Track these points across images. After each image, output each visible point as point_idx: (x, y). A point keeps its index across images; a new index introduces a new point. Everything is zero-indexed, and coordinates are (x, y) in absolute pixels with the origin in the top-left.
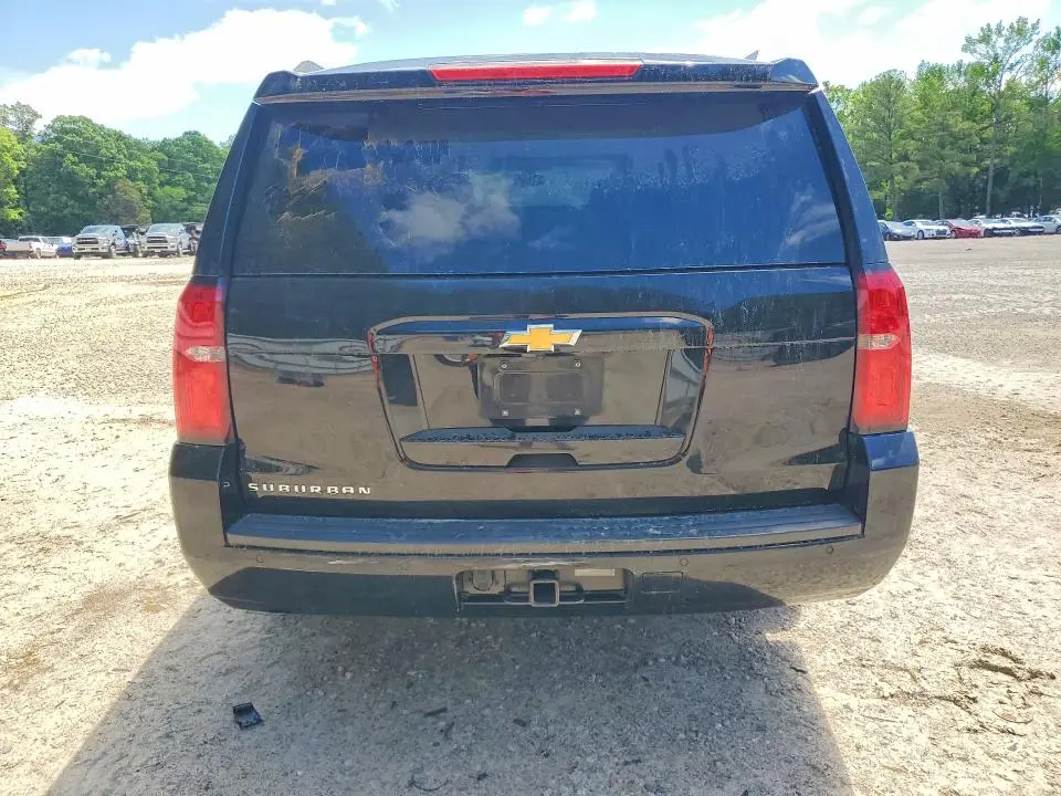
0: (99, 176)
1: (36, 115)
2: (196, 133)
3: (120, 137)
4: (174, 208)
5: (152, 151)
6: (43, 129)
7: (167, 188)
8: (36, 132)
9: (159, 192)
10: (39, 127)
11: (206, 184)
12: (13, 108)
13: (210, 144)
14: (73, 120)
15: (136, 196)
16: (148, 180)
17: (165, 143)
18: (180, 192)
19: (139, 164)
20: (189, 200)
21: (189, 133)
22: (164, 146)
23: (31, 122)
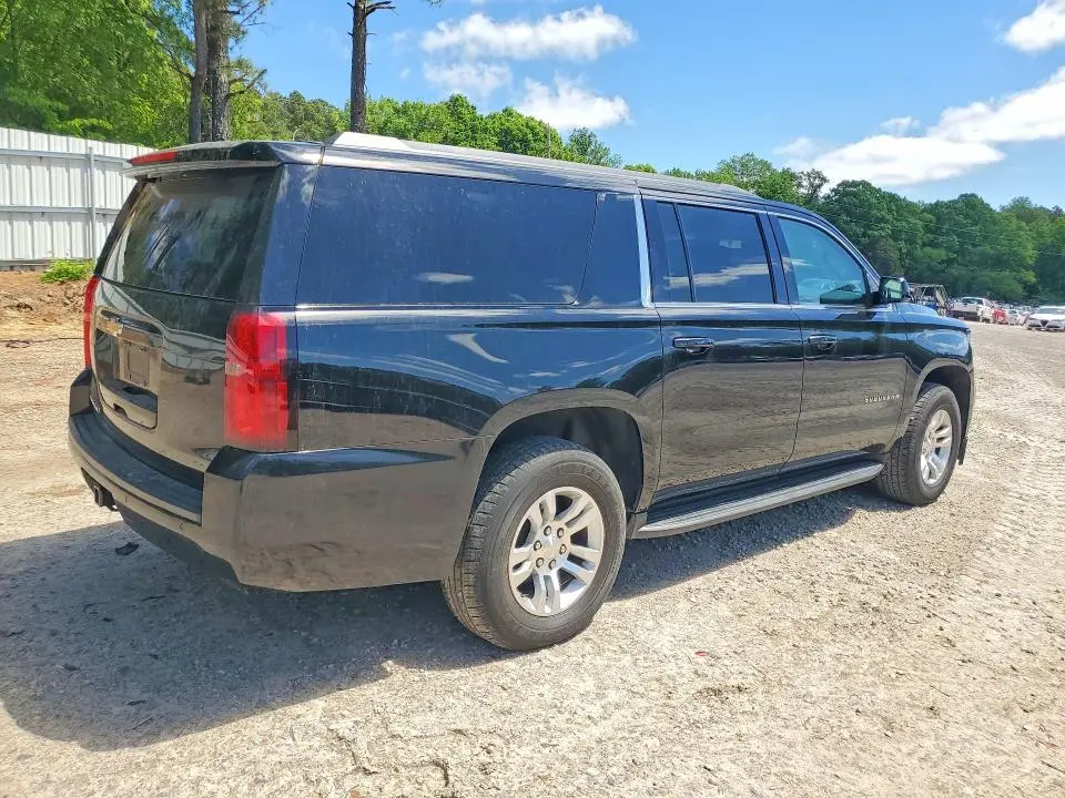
0: (864, 235)
1: (824, 180)
2: (973, 195)
3: (893, 198)
4: (930, 268)
5: (923, 211)
6: (829, 192)
7: (928, 250)
8: (821, 195)
9: (919, 253)
10: (825, 190)
11: (970, 247)
12: (809, 175)
13: (986, 207)
14: (855, 184)
15: (895, 255)
16: (911, 241)
17: (937, 204)
18: (941, 254)
19: (904, 224)
20: (950, 262)
21: (965, 196)
22: (935, 208)
23: (819, 186)
